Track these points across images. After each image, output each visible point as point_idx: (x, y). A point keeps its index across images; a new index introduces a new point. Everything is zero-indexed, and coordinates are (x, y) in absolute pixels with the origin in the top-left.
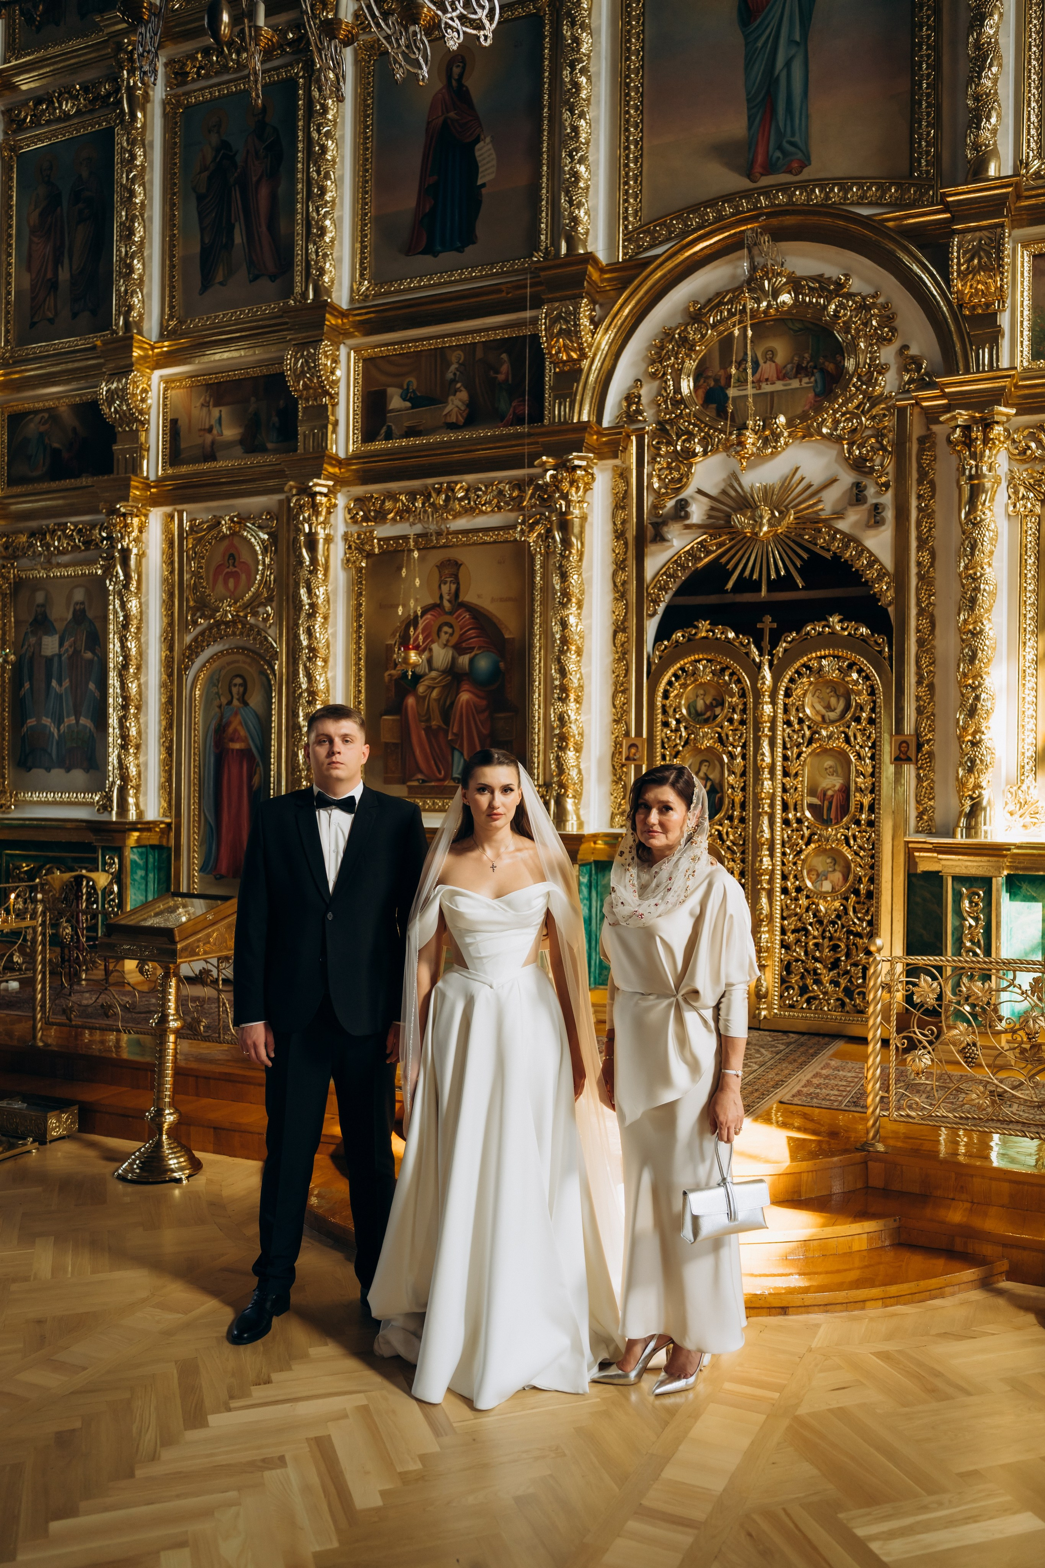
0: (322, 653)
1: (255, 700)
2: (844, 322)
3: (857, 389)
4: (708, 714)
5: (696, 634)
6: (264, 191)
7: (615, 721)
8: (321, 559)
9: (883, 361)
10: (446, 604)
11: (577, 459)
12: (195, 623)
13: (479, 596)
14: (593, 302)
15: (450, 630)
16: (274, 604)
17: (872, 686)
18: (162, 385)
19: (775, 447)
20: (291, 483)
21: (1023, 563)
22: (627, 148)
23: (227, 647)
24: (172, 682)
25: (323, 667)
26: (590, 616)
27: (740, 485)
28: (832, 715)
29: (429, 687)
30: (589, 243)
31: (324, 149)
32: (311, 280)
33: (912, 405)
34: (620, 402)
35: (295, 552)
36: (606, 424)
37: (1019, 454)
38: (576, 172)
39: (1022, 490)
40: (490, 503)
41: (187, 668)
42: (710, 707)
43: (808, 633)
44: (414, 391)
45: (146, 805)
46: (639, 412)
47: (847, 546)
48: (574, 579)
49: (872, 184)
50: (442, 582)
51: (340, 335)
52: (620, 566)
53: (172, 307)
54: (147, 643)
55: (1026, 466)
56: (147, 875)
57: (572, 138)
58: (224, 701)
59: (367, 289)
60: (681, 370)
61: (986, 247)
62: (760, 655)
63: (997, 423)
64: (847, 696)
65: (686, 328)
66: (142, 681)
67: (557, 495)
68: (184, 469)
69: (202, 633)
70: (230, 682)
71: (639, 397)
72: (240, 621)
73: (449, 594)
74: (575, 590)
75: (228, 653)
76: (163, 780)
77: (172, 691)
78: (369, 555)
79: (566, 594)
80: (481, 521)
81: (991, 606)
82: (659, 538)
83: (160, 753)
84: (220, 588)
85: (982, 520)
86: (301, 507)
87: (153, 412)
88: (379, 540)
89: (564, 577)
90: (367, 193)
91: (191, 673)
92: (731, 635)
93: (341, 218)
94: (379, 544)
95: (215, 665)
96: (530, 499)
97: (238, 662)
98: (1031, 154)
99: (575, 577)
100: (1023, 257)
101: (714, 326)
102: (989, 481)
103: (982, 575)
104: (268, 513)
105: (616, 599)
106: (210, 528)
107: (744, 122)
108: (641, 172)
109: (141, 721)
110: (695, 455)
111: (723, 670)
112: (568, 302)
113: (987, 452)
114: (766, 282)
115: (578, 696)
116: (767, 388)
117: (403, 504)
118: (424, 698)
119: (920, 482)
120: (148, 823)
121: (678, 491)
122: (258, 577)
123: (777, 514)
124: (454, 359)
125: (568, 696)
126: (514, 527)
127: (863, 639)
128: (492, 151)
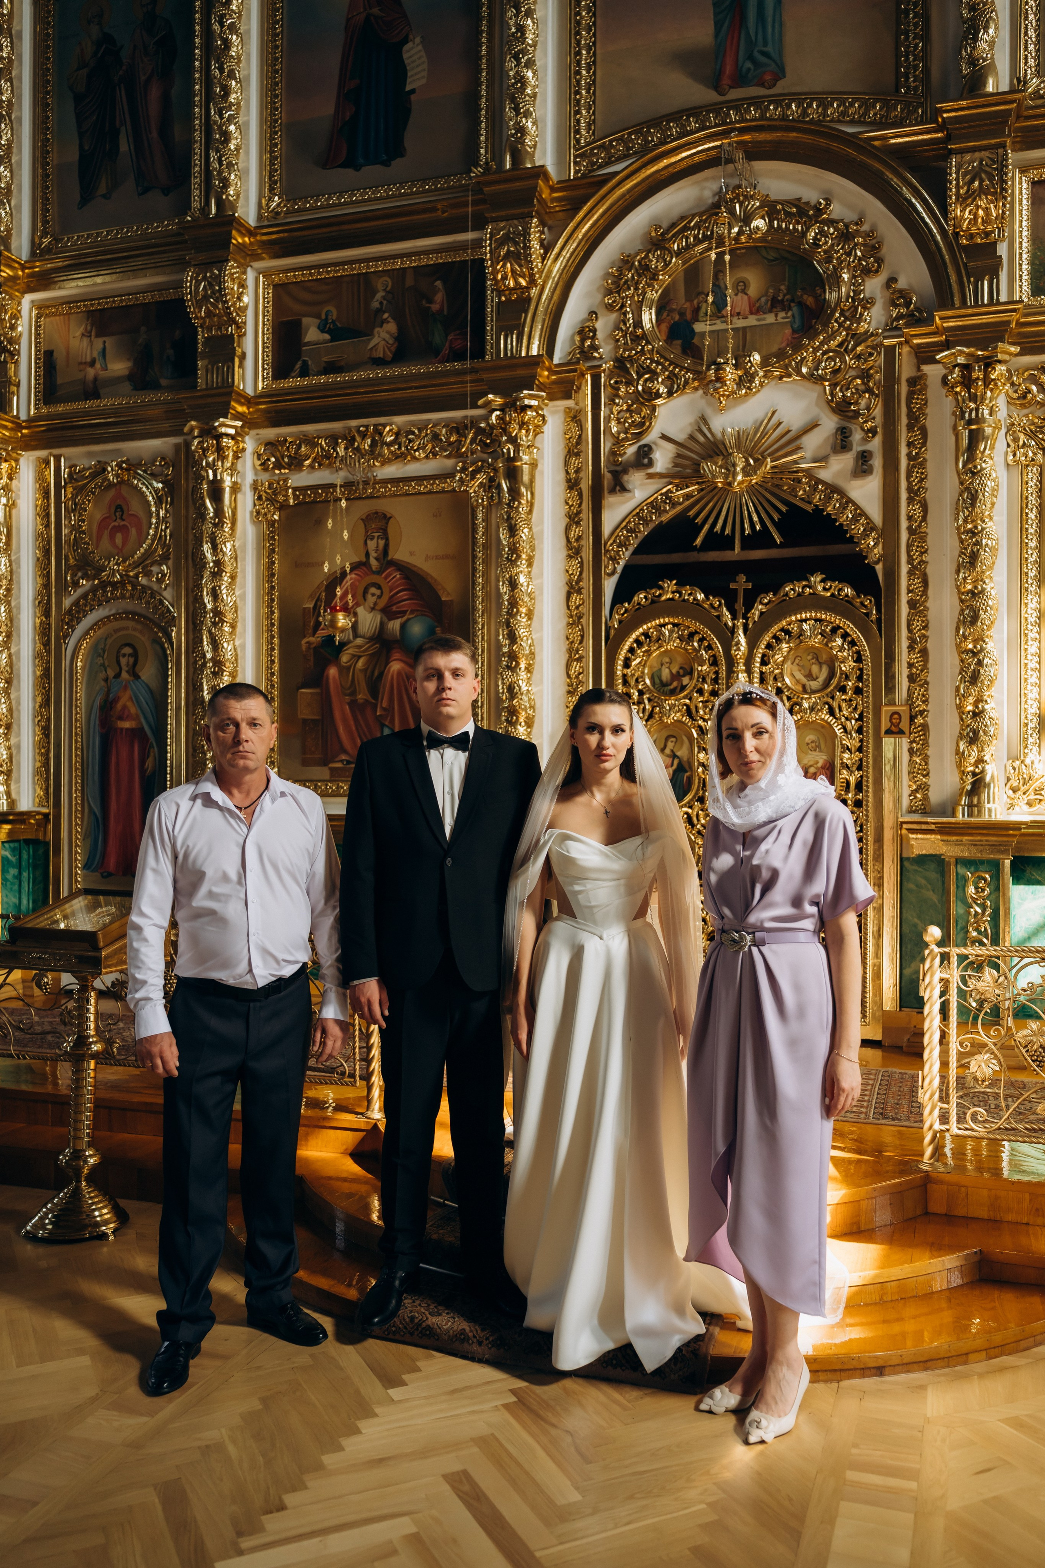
0: (229, 617)
1: (148, 672)
2: (825, 252)
3: (840, 325)
4: (675, 684)
5: (660, 595)
6: (155, 93)
7: (569, 692)
8: (228, 511)
9: (867, 295)
10: (374, 563)
11: (528, 397)
12: (76, 584)
13: (412, 554)
14: (542, 223)
15: (378, 592)
16: (170, 563)
17: (858, 652)
18: (34, 312)
19: (749, 388)
20: (193, 423)
21: (1023, 517)
22: (579, 53)
23: (113, 612)
24: (49, 652)
25: (231, 633)
26: (541, 575)
27: (710, 429)
28: (815, 685)
29: (354, 656)
30: (536, 158)
31: (227, 44)
32: (212, 194)
33: (901, 343)
34: (573, 337)
35: (194, 503)
36: (556, 360)
37: (1019, 398)
38: (523, 77)
39: (1022, 437)
40: (424, 448)
41: (67, 636)
42: (676, 677)
43: (787, 595)
44: (333, 322)
45: (19, 793)
46: (594, 347)
47: (829, 498)
48: (524, 534)
49: (855, 100)
50: (368, 537)
51: (248, 255)
52: (573, 519)
53: (45, 222)
54: (18, 608)
55: (1025, 411)
56: (20, 873)
57: (517, 39)
58: (111, 673)
59: (278, 205)
60: (642, 302)
61: (987, 169)
62: (733, 619)
63: (1000, 362)
64: (832, 663)
65: (647, 256)
66: (13, 651)
67: (504, 438)
68: (61, 408)
69: (85, 596)
70: (118, 652)
71: (594, 331)
72: (130, 582)
73: (377, 551)
74: (525, 547)
75: (116, 619)
76: (38, 764)
77: (48, 662)
78: (283, 507)
79: (514, 549)
80: (412, 469)
81: (993, 563)
82: (619, 487)
83: (35, 734)
84: (105, 543)
85: (982, 469)
86: (205, 450)
87: (24, 342)
88: (295, 489)
89: (513, 530)
90: (276, 96)
91: (72, 642)
92: (700, 596)
93: (247, 124)
94: (294, 494)
95: (99, 632)
96: (471, 443)
97: (127, 628)
98: (1029, 72)
99: (526, 530)
100: (1021, 183)
101: (678, 254)
102: (990, 426)
103: (983, 529)
104: (163, 459)
105: (570, 557)
106: (94, 476)
107: (710, 28)
108: (594, 81)
109: (12, 696)
110: (658, 395)
111: (691, 635)
112: (516, 222)
113: (989, 394)
114: (737, 206)
115: (530, 665)
116: (740, 323)
117: (323, 449)
118: (349, 668)
119: (910, 428)
120: (22, 814)
121: (638, 436)
122: (152, 532)
123: (752, 462)
124: (380, 286)
125: (518, 664)
126: (452, 475)
127: (849, 601)
128: (423, 53)
